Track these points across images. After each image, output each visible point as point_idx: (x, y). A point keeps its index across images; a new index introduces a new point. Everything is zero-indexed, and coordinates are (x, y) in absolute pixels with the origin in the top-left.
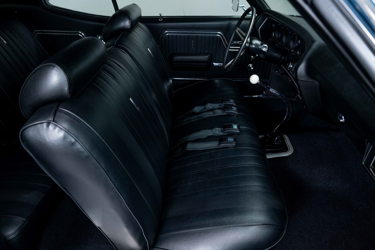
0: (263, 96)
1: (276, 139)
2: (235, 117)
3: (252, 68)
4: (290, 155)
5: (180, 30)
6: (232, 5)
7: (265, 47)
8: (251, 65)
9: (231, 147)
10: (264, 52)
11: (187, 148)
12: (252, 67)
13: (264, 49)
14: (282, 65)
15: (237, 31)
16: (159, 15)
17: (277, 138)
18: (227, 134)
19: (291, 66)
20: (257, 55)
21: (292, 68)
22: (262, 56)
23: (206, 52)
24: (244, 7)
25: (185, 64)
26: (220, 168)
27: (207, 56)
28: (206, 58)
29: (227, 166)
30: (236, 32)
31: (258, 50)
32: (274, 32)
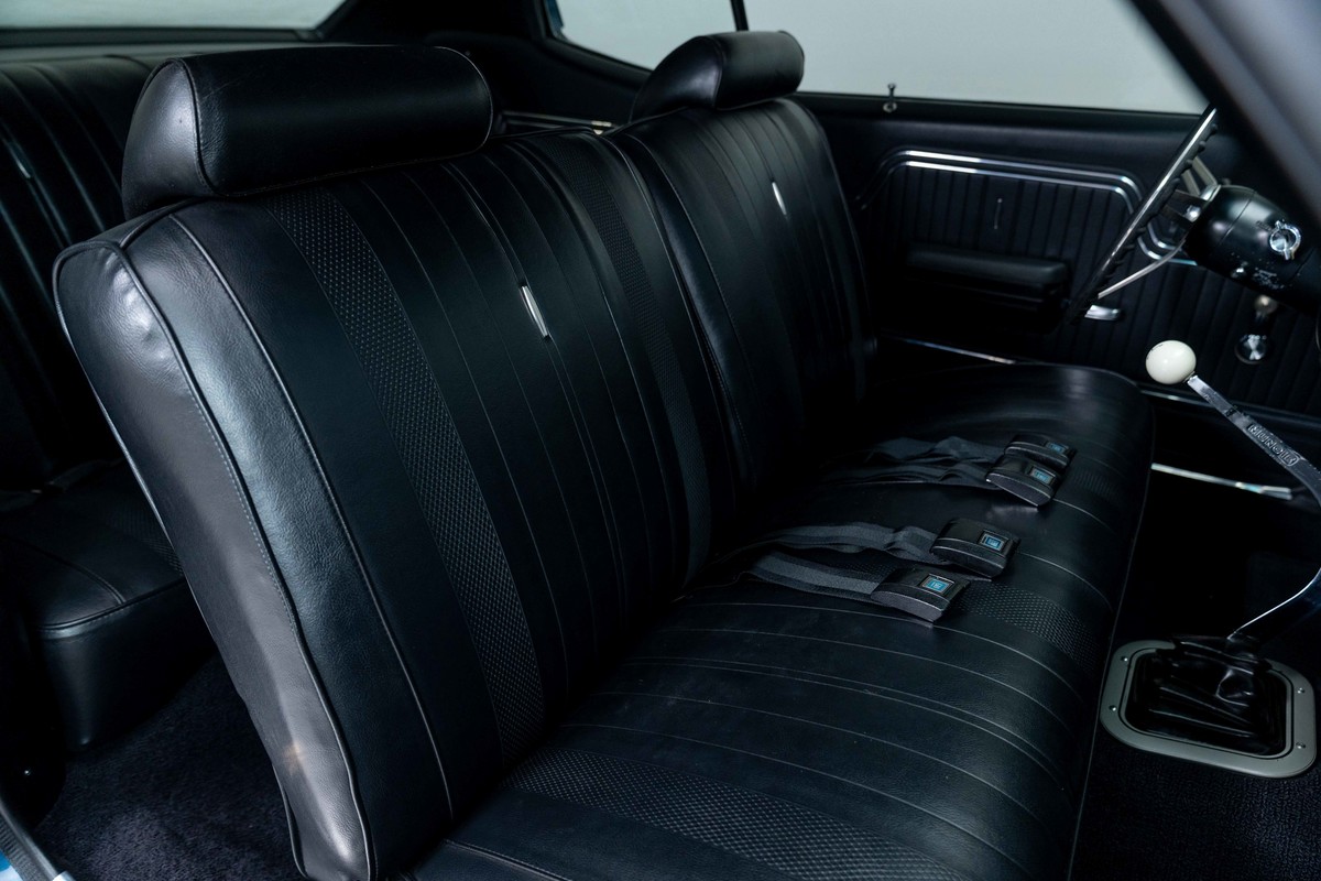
1: (1229, 674)
3: (1256, 356)
4: (1272, 779)
7: (1290, 237)
8: (1252, 341)
10: (1280, 257)
12: (1259, 349)
13: (1281, 247)
16: (886, 92)
17: (1235, 671)
18: (947, 563)
20: (1240, 270)
22: (1264, 276)
26: (821, 679)
28: (1041, 272)
29: (852, 685)
31: (1246, 247)
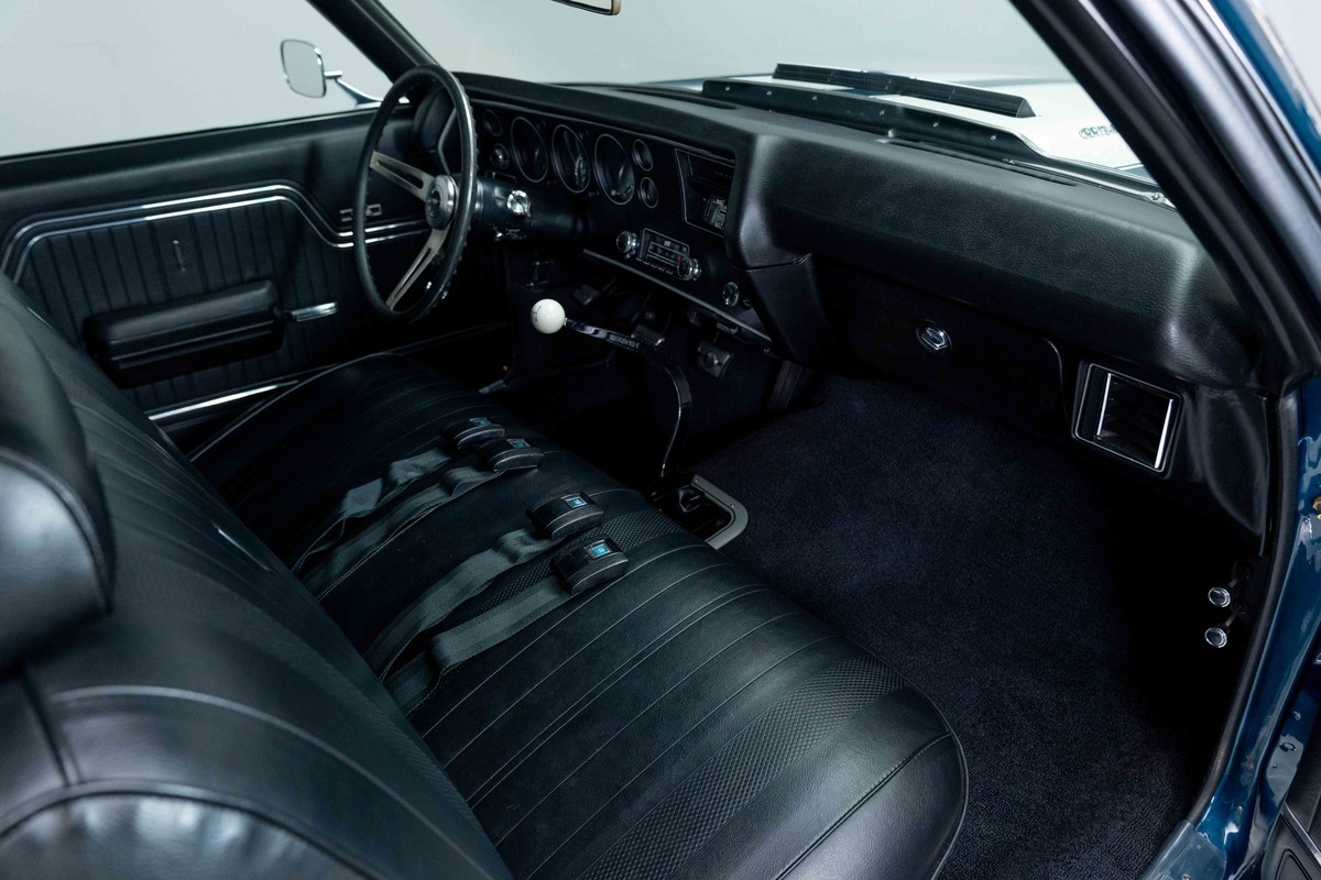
0: (506, 382)
1: (681, 494)
2: (536, 470)
4: (746, 528)
5: (99, 207)
6: (286, 77)
7: (519, 200)
9: (615, 575)
10: (522, 217)
11: (446, 660)
13: (518, 209)
14: (585, 251)
15: (374, 164)
17: (683, 490)
19: (634, 244)
20: (500, 235)
21: (637, 249)
22: (513, 232)
23: (249, 274)
24: (339, 76)
25: (174, 345)
27: (263, 291)
28: (259, 296)
30: (370, 169)
31: (496, 217)
32: (499, 148)
